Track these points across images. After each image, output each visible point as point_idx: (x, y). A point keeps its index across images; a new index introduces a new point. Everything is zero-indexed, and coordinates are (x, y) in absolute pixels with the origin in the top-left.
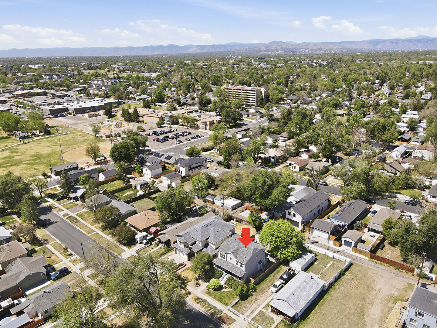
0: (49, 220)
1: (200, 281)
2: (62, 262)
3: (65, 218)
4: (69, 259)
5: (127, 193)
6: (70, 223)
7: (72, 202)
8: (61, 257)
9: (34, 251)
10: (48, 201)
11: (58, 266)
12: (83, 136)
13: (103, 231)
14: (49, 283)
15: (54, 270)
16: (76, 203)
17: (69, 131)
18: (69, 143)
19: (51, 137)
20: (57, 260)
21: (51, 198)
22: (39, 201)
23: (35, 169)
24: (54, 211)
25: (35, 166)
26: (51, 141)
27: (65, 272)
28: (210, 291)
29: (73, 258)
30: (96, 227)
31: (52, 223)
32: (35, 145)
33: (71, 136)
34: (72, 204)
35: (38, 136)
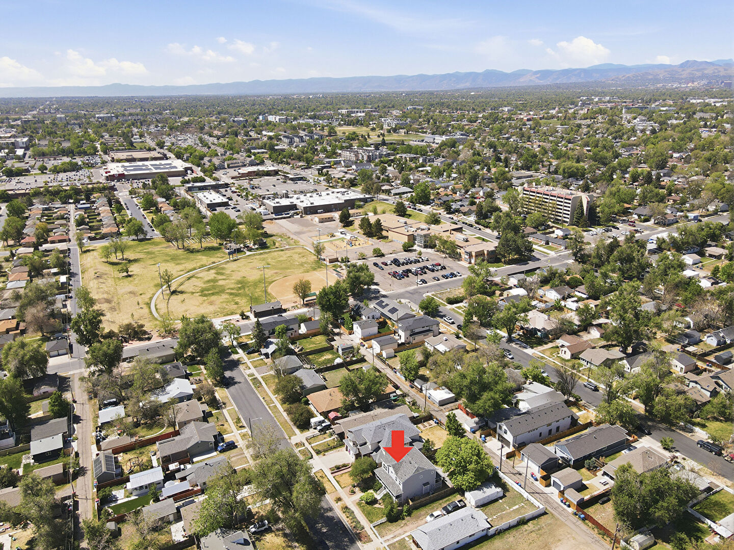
0: (232, 379)
1: (357, 489)
2: (233, 434)
3: (249, 379)
4: (239, 432)
5: (325, 357)
6: (253, 386)
7: (262, 359)
8: (233, 427)
9: (210, 415)
10: (238, 353)
11: (228, 437)
12: (303, 255)
13: (282, 405)
14: (215, 453)
15: (223, 440)
16: (266, 360)
17: (289, 245)
18: (284, 265)
19: (265, 253)
20: (228, 430)
21: (243, 349)
22: (230, 351)
23: (237, 303)
24: (241, 367)
25: (237, 299)
26: (264, 259)
27: (232, 446)
28: (361, 503)
29: (244, 431)
30: (276, 398)
31: (236, 383)
32: (244, 265)
33: (288, 253)
34: (261, 362)
35: (250, 250)
